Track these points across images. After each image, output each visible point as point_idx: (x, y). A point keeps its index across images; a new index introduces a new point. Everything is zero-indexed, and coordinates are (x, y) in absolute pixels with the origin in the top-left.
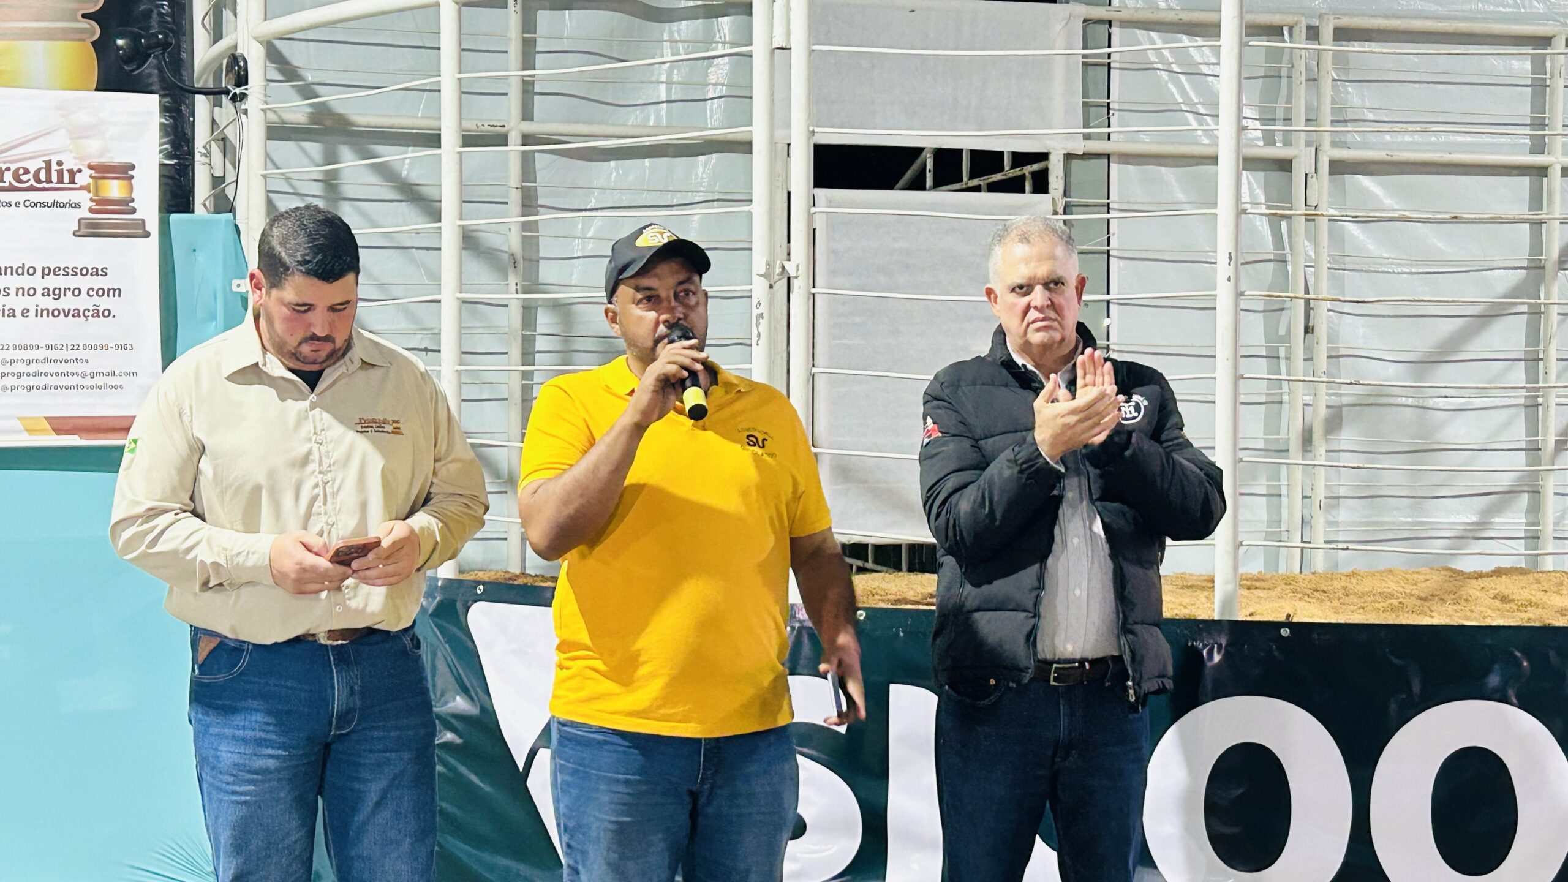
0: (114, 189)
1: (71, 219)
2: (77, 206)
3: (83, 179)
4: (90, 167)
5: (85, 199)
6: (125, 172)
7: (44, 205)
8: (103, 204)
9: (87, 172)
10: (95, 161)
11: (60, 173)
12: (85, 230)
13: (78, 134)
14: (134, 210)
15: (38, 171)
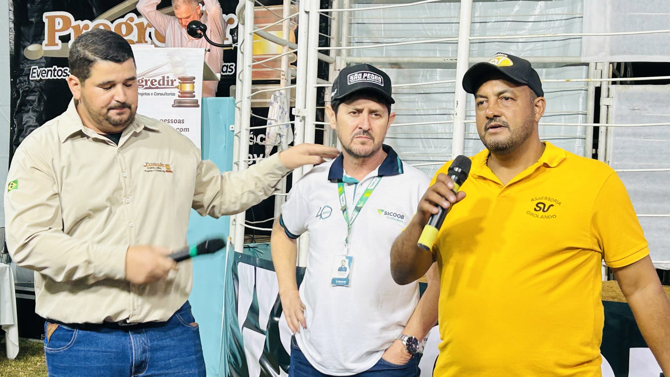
0: (187, 87)
1: (171, 100)
2: (174, 94)
4: (179, 79)
5: (176, 91)
6: (191, 80)
7: (161, 94)
8: (183, 94)
10: (181, 76)
12: (176, 105)
13: (175, 65)
14: (194, 96)
15: (160, 81)
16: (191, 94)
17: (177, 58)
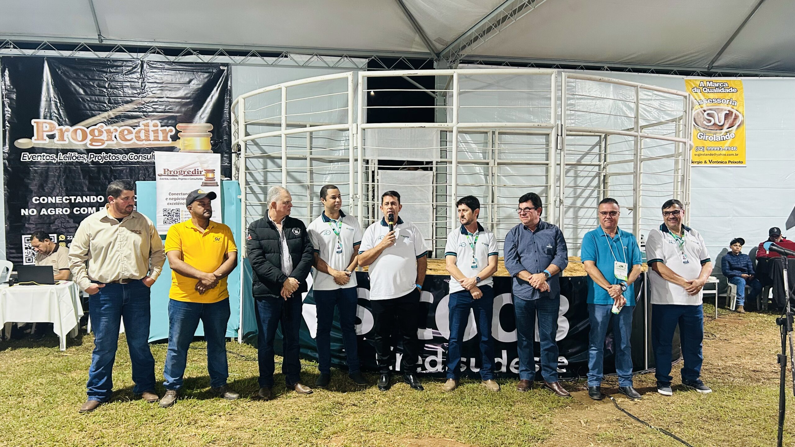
0: (210, 175)
1: (201, 182)
2: (202, 179)
3: (203, 173)
4: (205, 170)
5: (203, 177)
6: (213, 171)
7: (194, 179)
8: (208, 179)
9: (204, 172)
10: (206, 169)
11: (198, 172)
12: (204, 185)
13: (202, 163)
14: (215, 180)
15: (193, 172)
16: (213, 179)
17: (203, 159)
